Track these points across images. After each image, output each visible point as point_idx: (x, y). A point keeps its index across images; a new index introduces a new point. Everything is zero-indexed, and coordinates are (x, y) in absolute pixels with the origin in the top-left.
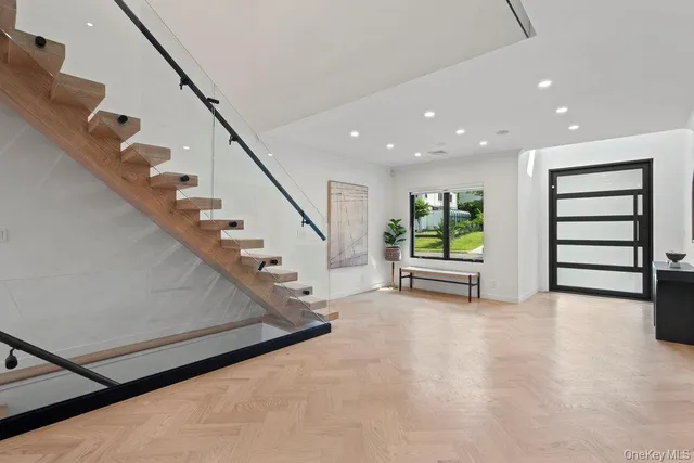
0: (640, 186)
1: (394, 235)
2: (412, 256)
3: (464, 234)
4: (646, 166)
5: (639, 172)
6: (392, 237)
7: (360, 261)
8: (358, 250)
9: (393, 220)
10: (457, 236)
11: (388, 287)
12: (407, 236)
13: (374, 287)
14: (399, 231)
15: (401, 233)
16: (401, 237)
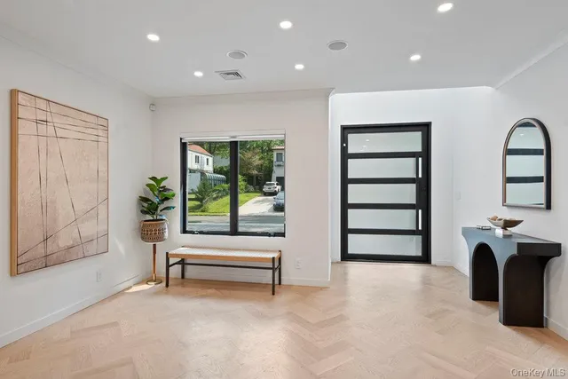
0: (418, 148)
1: (156, 200)
2: (184, 231)
3: (221, 197)
4: (425, 128)
5: (418, 135)
6: (152, 205)
7: (92, 249)
8: (88, 229)
9: (153, 178)
10: (215, 199)
11: (147, 281)
12: (177, 202)
13: (122, 287)
14: (165, 195)
15: (167, 199)
16: (166, 204)
